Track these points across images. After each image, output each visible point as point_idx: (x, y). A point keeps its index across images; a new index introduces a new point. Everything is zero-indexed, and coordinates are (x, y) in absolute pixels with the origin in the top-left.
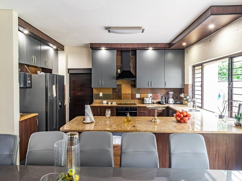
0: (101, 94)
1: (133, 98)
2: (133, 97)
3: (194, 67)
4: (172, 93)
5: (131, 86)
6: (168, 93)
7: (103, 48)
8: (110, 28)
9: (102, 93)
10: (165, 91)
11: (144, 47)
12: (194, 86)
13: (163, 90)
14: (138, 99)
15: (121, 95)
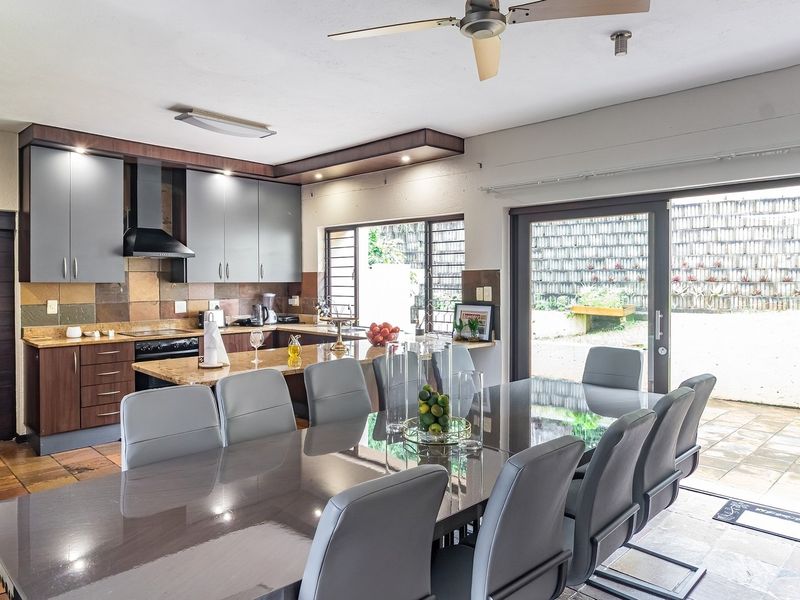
0: (53, 308)
1: (164, 314)
2: (166, 310)
3: (328, 231)
4: (272, 295)
5: (158, 277)
6: (260, 298)
7: (80, 149)
8: (191, 110)
9: (56, 302)
10: (251, 292)
11: (210, 164)
12: (329, 277)
13: (247, 288)
14: (179, 316)
15: (126, 305)
